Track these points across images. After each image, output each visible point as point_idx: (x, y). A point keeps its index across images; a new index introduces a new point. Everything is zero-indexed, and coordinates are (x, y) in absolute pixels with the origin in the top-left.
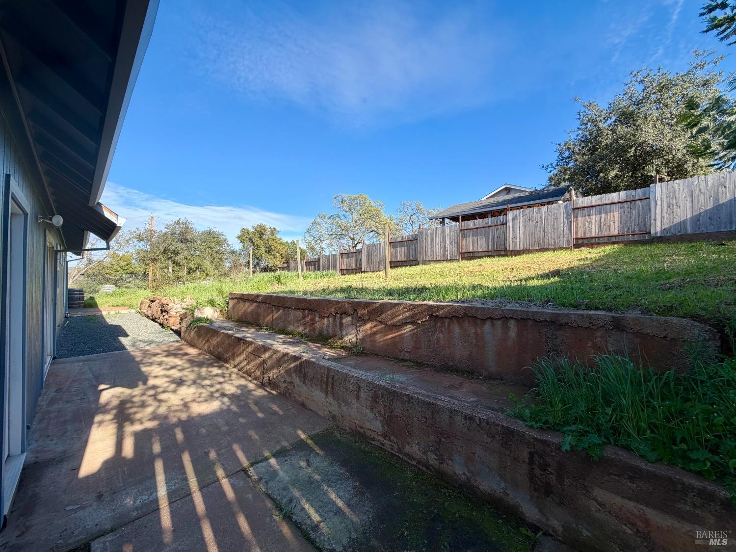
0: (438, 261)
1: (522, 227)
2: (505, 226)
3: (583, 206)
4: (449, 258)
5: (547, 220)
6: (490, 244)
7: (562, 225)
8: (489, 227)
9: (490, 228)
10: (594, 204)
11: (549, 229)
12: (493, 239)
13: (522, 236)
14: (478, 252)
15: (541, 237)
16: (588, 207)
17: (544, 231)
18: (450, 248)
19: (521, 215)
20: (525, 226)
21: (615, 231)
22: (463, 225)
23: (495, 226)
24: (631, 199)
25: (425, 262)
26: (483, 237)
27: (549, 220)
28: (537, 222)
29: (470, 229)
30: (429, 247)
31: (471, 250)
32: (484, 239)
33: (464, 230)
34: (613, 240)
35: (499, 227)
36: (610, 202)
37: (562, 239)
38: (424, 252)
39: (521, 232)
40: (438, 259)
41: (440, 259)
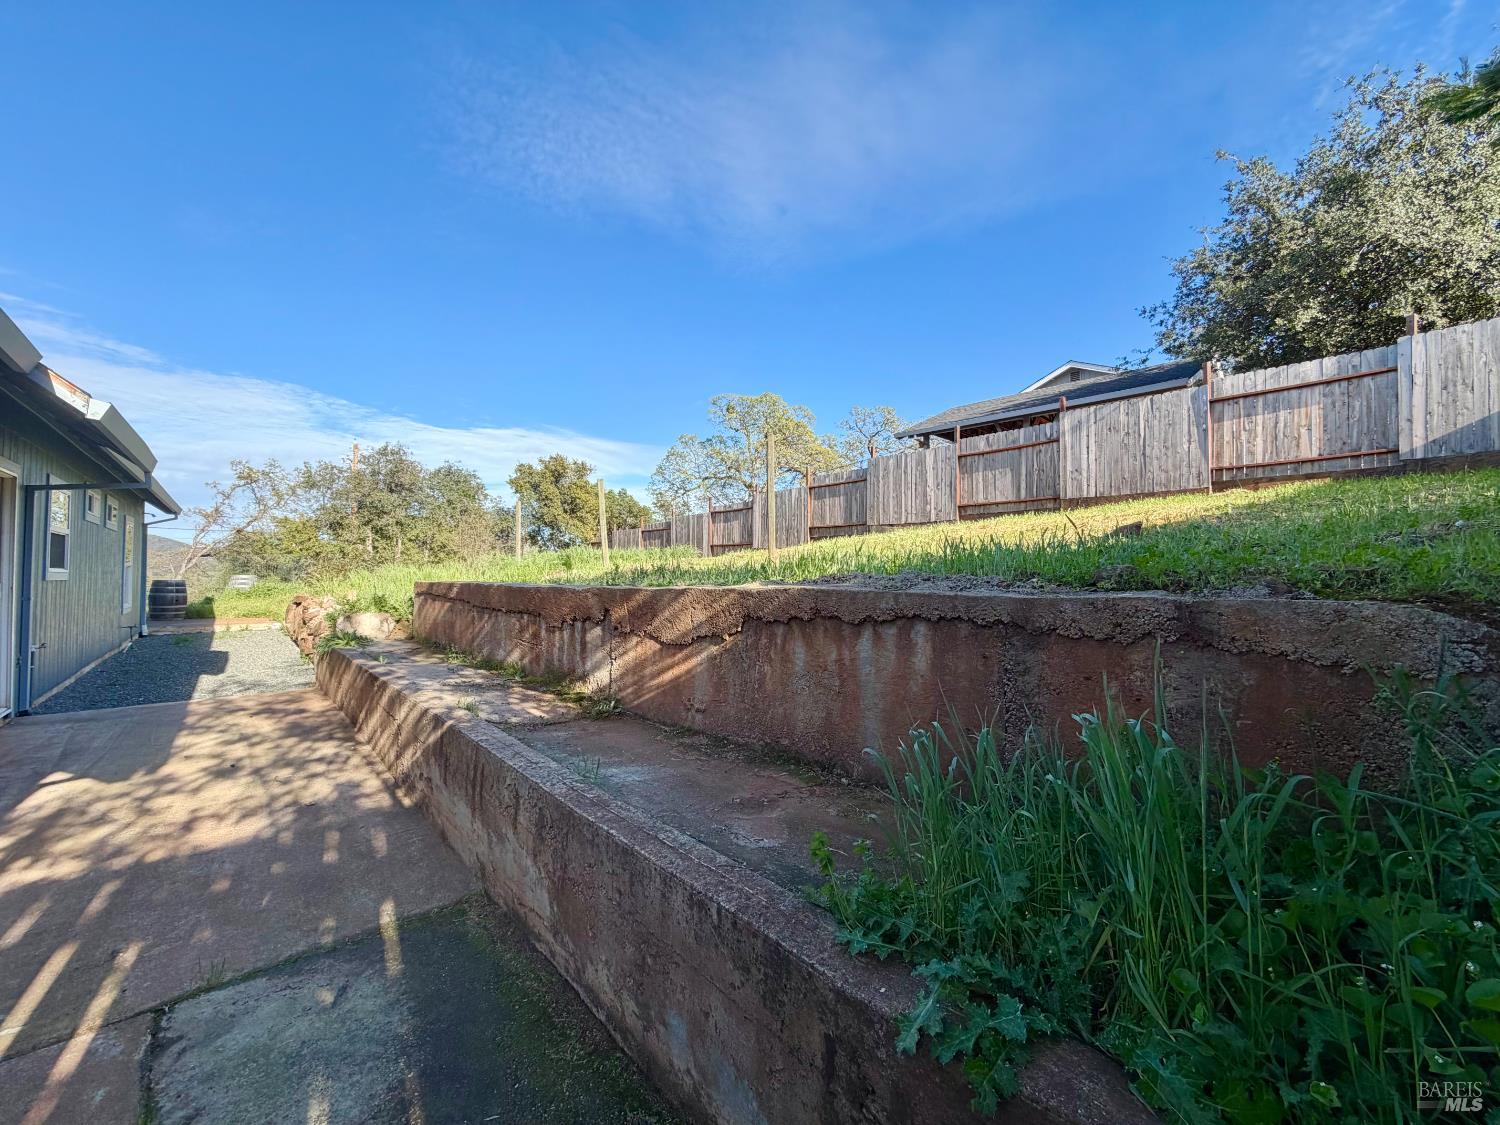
0: (910, 524)
1: (1093, 447)
2: (1055, 444)
3: (1236, 393)
4: (933, 519)
5: (1151, 428)
6: (1023, 485)
7: (1185, 440)
8: (1020, 448)
9: (1024, 451)
10: (1260, 388)
11: (1155, 450)
12: (1029, 474)
13: (1093, 467)
14: (997, 504)
15: (1138, 468)
16: (1245, 396)
17: (1144, 454)
18: (937, 497)
19: (1092, 421)
20: (1099, 446)
21: (1310, 448)
22: (963, 446)
23: (1033, 445)
24: (1351, 373)
25: (881, 528)
26: (1008, 470)
27: (1156, 429)
28: (1128, 433)
29: (979, 454)
30: (891, 495)
31: (981, 499)
32: (1009, 475)
33: (965, 456)
34: (1307, 469)
35: (1043, 448)
36: (1298, 382)
37: (1185, 470)
38: (881, 506)
39: (1092, 457)
40: (909, 521)
41: (914, 521)
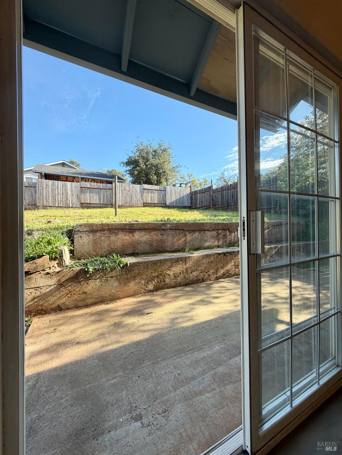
0: (60, 207)
1: (121, 193)
2: (111, 190)
3: (146, 188)
4: (71, 206)
5: (133, 191)
6: (102, 199)
7: (139, 196)
8: (101, 189)
9: (102, 190)
10: (150, 188)
11: (133, 197)
12: (104, 197)
13: (121, 198)
14: (94, 204)
15: (130, 200)
16: (148, 189)
17: (131, 197)
18: (72, 199)
19: (121, 187)
20: (122, 193)
21: (156, 201)
22: (82, 184)
23: (105, 189)
24: (161, 190)
25: (45, 207)
26: (97, 194)
27: (134, 192)
28: (128, 192)
29: (87, 188)
30: (50, 195)
31: (88, 202)
32: (98, 196)
33: (82, 187)
34: (156, 205)
35: (108, 190)
36: (154, 189)
37: (139, 202)
38: (45, 199)
39: (121, 196)
40: (60, 206)
41: (62, 206)
